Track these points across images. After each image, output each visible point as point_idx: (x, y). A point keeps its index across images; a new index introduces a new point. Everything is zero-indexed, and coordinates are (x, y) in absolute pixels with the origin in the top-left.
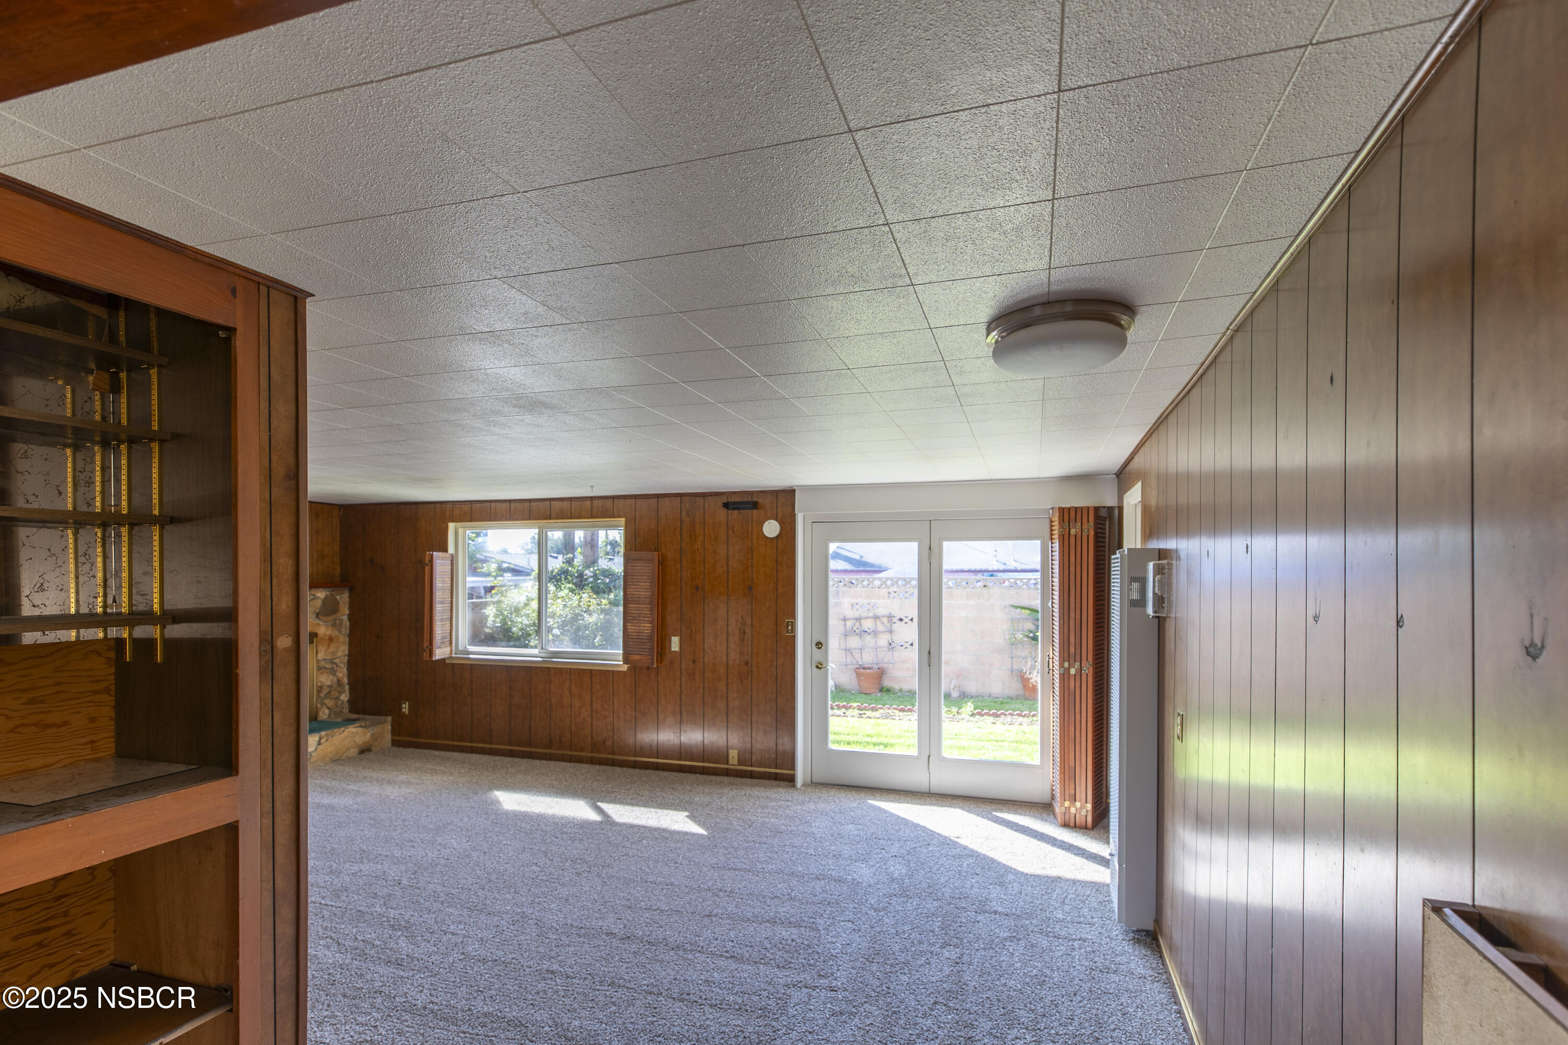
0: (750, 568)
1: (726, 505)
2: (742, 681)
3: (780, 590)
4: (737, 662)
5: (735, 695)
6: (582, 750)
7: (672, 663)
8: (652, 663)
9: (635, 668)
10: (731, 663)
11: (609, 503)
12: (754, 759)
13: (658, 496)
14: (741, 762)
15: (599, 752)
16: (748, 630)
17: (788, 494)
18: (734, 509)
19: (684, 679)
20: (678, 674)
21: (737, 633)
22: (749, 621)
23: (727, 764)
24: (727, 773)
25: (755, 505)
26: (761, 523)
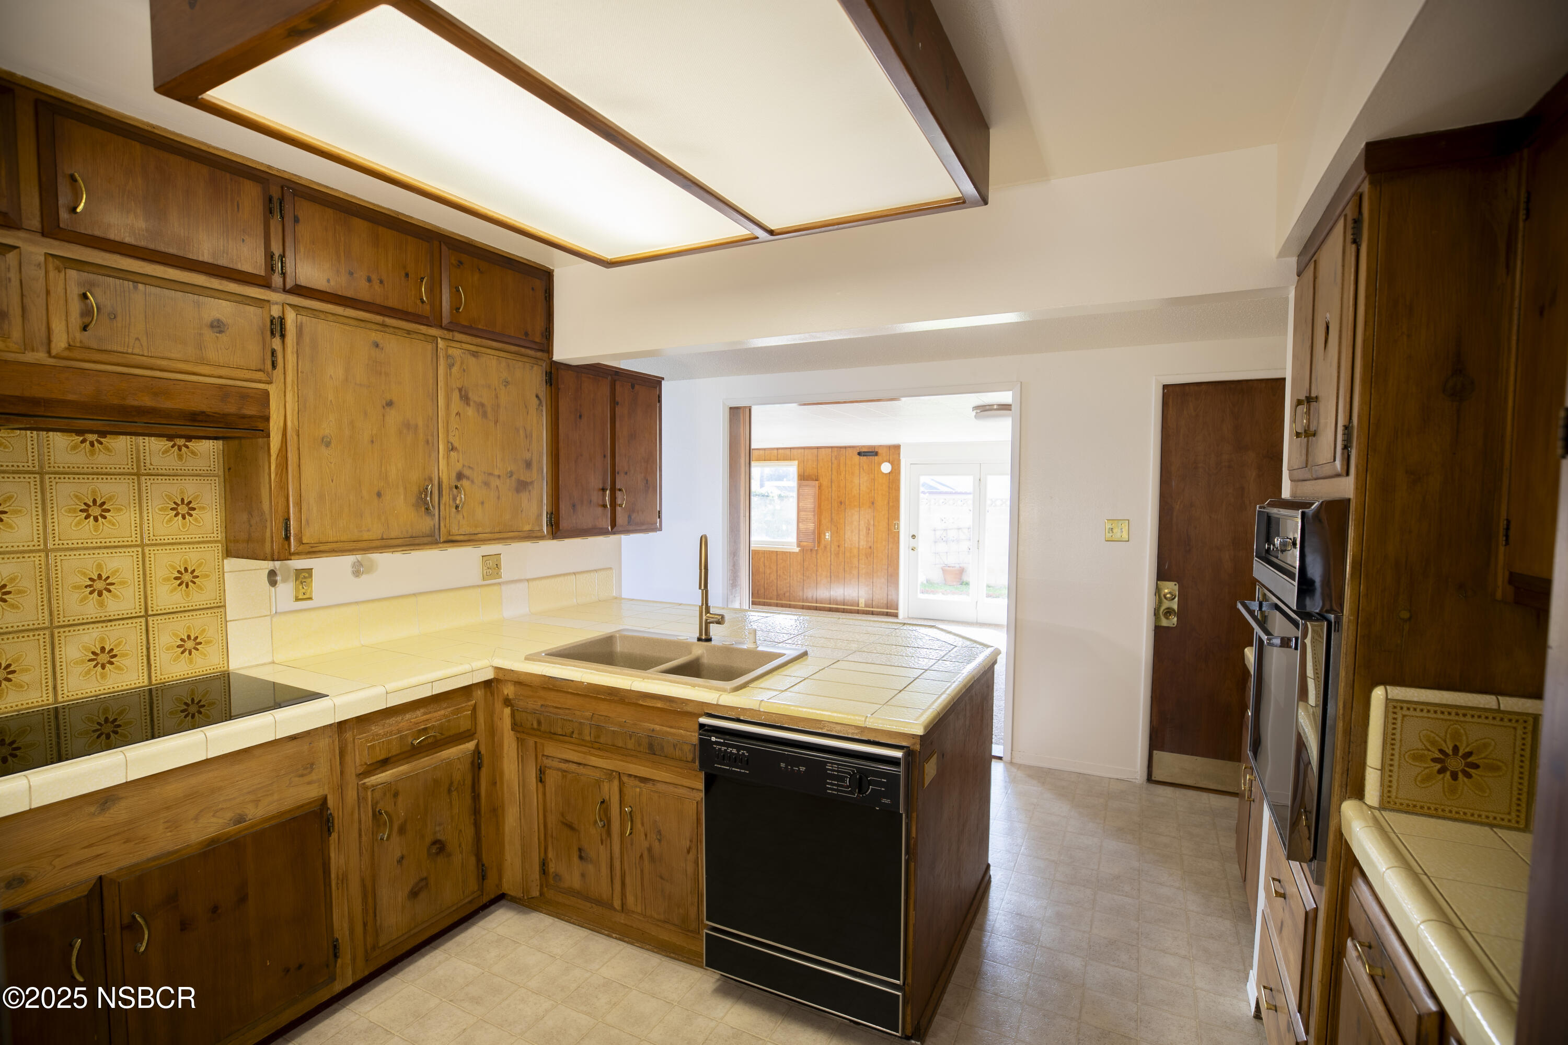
0: (873, 491)
1: (859, 454)
2: (867, 558)
3: (891, 504)
4: (865, 547)
5: (863, 566)
6: (771, 599)
7: (825, 547)
8: (814, 547)
9: (803, 550)
10: (861, 547)
11: (788, 452)
12: (874, 604)
13: (818, 448)
14: (866, 606)
15: (781, 600)
16: (871, 528)
17: (897, 448)
18: (864, 456)
19: (832, 557)
20: (829, 554)
21: (865, 530)
22: (872, 522)
23: (858, 606)
24: (858, 612)
25: (876, 454)
26: (880, 464)
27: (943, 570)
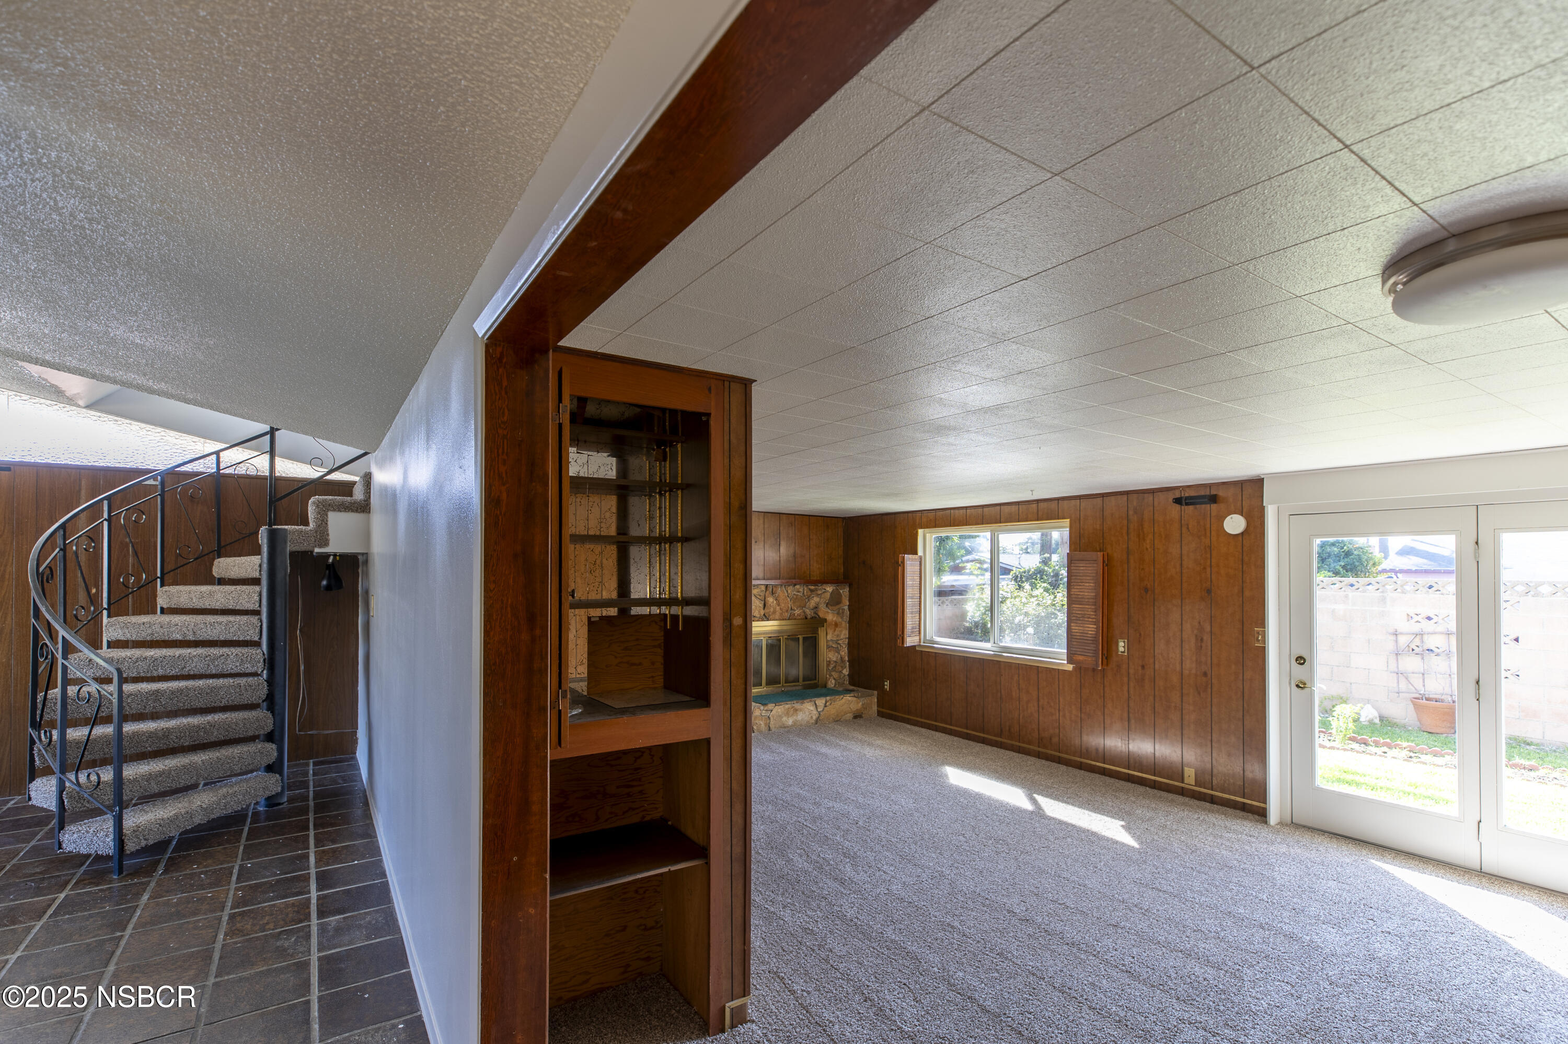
0: (1208, 569)
1: (1178, 501)
2: (1199, 693)
3: (1247, 593)
4: (1194, 671)
5: (1192, 708)
6: (1029, 743)
7: (1119, 666)
8: (1097, 665)
9: (1079, 669)
10: (1186, 672)
11: (1054, 505)
12: (1215, 782)
13: (1103, 495)
14: (1198, 783)
15: (1045, 747)
16: (1206, 637)
17: (1257, 483)
18: (1187, 504)
19: (1132, 684)
20: (1126, 679)
21: (1193, 641)
22: (1208, 628)
23: (1183, 782)
24: (1182, 792)
25: (1214, 499)
26: (1222, 519)
27: (1415, 704)
